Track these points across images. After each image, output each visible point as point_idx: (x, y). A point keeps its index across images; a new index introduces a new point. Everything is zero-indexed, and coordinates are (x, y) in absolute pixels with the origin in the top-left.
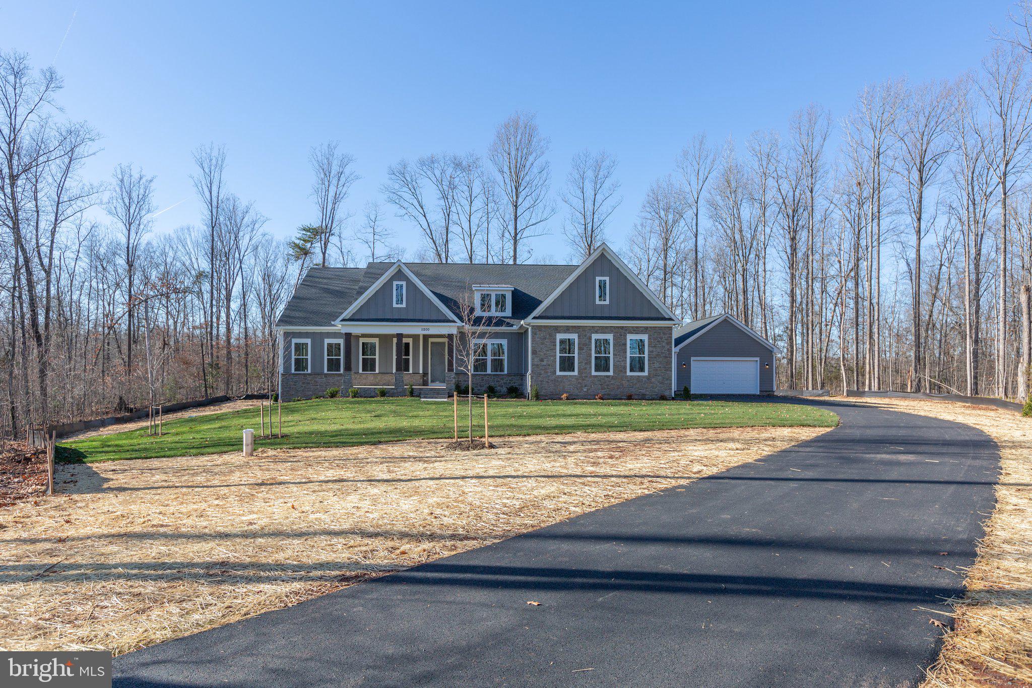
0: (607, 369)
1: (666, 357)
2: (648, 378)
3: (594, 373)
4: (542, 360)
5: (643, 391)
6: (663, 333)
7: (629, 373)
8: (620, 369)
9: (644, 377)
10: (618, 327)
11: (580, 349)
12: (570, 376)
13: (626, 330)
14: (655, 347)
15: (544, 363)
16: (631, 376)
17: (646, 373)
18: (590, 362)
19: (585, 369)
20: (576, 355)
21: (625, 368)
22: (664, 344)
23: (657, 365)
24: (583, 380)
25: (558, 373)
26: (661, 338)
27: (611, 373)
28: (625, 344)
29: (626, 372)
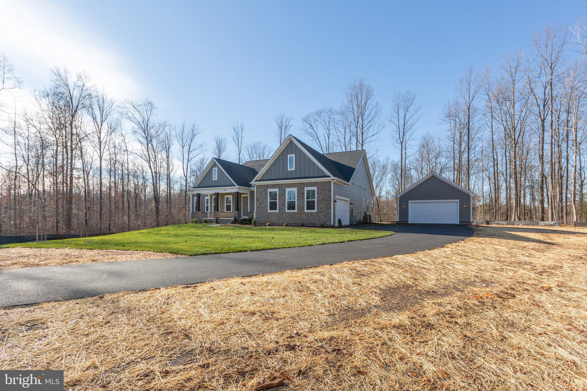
0: (294, 209)
1: (328, 200)
2: (317, 213)
3: (287, 211)
4: (261, 204)
5: (314, 222)
6: (326, 185)
7: (306, 211)
8: (301, 208)
9: (314, 213)
10: (300, 183)
11: (279, 197)
12: (275, 213)
13: (304, 185)
14: (321, 194)
15: (262, 206)
16: (307, 212)
17: (315, 211)
18: (285, 204)
19: (282, 208)
20: (278, 201)
21: (304, 207)
22: (326, 192)
23: (322, 205)
24: (281, 215)
25: (269, 211)
26: (325, 189)
27: (296, 211)
28: (304, 193)
29: (304, 210)
